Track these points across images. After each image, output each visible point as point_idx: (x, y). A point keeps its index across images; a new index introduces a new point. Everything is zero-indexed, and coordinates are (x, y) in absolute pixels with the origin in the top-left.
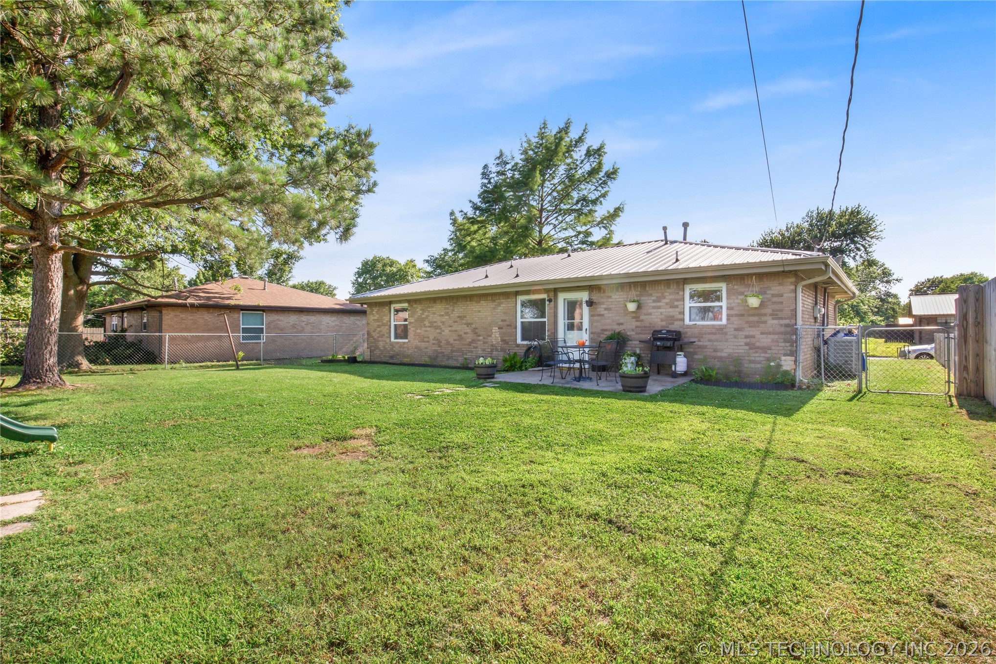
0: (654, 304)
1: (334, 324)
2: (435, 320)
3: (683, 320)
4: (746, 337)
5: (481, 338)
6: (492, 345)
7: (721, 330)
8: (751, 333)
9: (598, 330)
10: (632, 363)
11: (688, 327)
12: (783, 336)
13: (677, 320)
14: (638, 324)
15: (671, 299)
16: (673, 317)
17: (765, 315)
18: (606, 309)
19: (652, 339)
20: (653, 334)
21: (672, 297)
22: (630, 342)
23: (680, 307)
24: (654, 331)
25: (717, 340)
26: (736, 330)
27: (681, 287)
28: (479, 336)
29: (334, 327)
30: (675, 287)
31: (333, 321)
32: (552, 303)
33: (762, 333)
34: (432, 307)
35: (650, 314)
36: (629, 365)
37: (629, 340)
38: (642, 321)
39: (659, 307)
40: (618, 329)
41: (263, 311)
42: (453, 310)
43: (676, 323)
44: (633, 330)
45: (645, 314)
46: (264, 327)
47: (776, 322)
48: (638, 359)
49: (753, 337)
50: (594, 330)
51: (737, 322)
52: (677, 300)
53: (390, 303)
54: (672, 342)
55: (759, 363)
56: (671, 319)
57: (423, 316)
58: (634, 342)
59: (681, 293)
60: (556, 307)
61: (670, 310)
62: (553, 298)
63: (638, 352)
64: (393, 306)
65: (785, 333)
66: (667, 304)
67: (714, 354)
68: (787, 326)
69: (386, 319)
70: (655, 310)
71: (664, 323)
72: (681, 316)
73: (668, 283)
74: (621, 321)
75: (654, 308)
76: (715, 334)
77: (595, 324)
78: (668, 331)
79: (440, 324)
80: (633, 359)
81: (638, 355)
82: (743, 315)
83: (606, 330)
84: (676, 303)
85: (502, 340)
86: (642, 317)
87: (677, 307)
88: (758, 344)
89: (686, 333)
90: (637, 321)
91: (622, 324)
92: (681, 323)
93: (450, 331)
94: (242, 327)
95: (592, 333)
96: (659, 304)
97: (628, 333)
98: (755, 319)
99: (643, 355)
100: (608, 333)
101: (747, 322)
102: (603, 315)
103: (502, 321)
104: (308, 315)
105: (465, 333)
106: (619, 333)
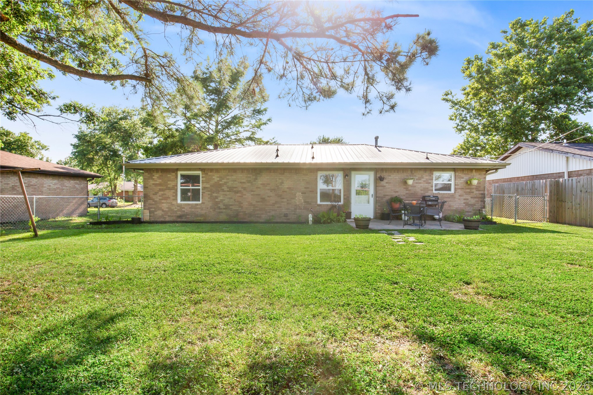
0: (417, 181)
1: (55, 187)
2: (235, 186)
3: (432, 190)
4: (464, 199)
5: (285, 200)
6: (296, 205)
7: (452, 196)
8: (467, 198)
9: (382, 196)
11: (436, 194)
12: (480, 199)
14: (407, 192)
16: (428, 188)
17: (473, 189)
18: (387, 183)
21: (427, 178)
25: (450, 201)
26: (460, 196)
27: (431, 172)
28: (283, 198)
29: (55, 189)
30: (428, 172)
31: (55, 184)
32: (348, 177)
33: (471, 198)
34: (232, 176)
35: (415, 187)
38: (410, 190)
39: (420, 183)
40: (395, 195)
42: (256, 179)
43: (428, 192)
44: (404, 196)
45: (412, 187)
47: (478, 192)
49: (467, 199)
50: (377, 195)
51: (460, 192)
52: (429, 179)
53: (177, 170)
55: (470, 212)
56: (426, 189)
57: (220, 182)
59: (431, 176)
60: (350, 180)
61: (426, 185)
62: (348, 174)
64: (179, 173)
65: (481, 198)
66: (424, 181)
67: (449, 208)
68: (482, 194)
69: (171, 184)
70: (417, 185)
71: (422, 192)
72: (431, 188)
73: (425, 170)
74: (397, 190)
76: (449, 198)
77: (379, 192)
79: (240, 189)
82: (463, 189)
83: (387, 195)
84: (428, 181)
85: (305, 202)
86: (410, 188)
87: (430, 183)
88: (470, 203)
90: (406, 190)
91: (397, 192)
92: (430, 192)
93: (252, 195)
95: (375, 197)
96: (420, 181)
97: (401, 197)
98: (468, 190)
100: (388, 198)
101: (465, 192)
102: (385, 186)
103: (305, 188)
105: (268, 197)
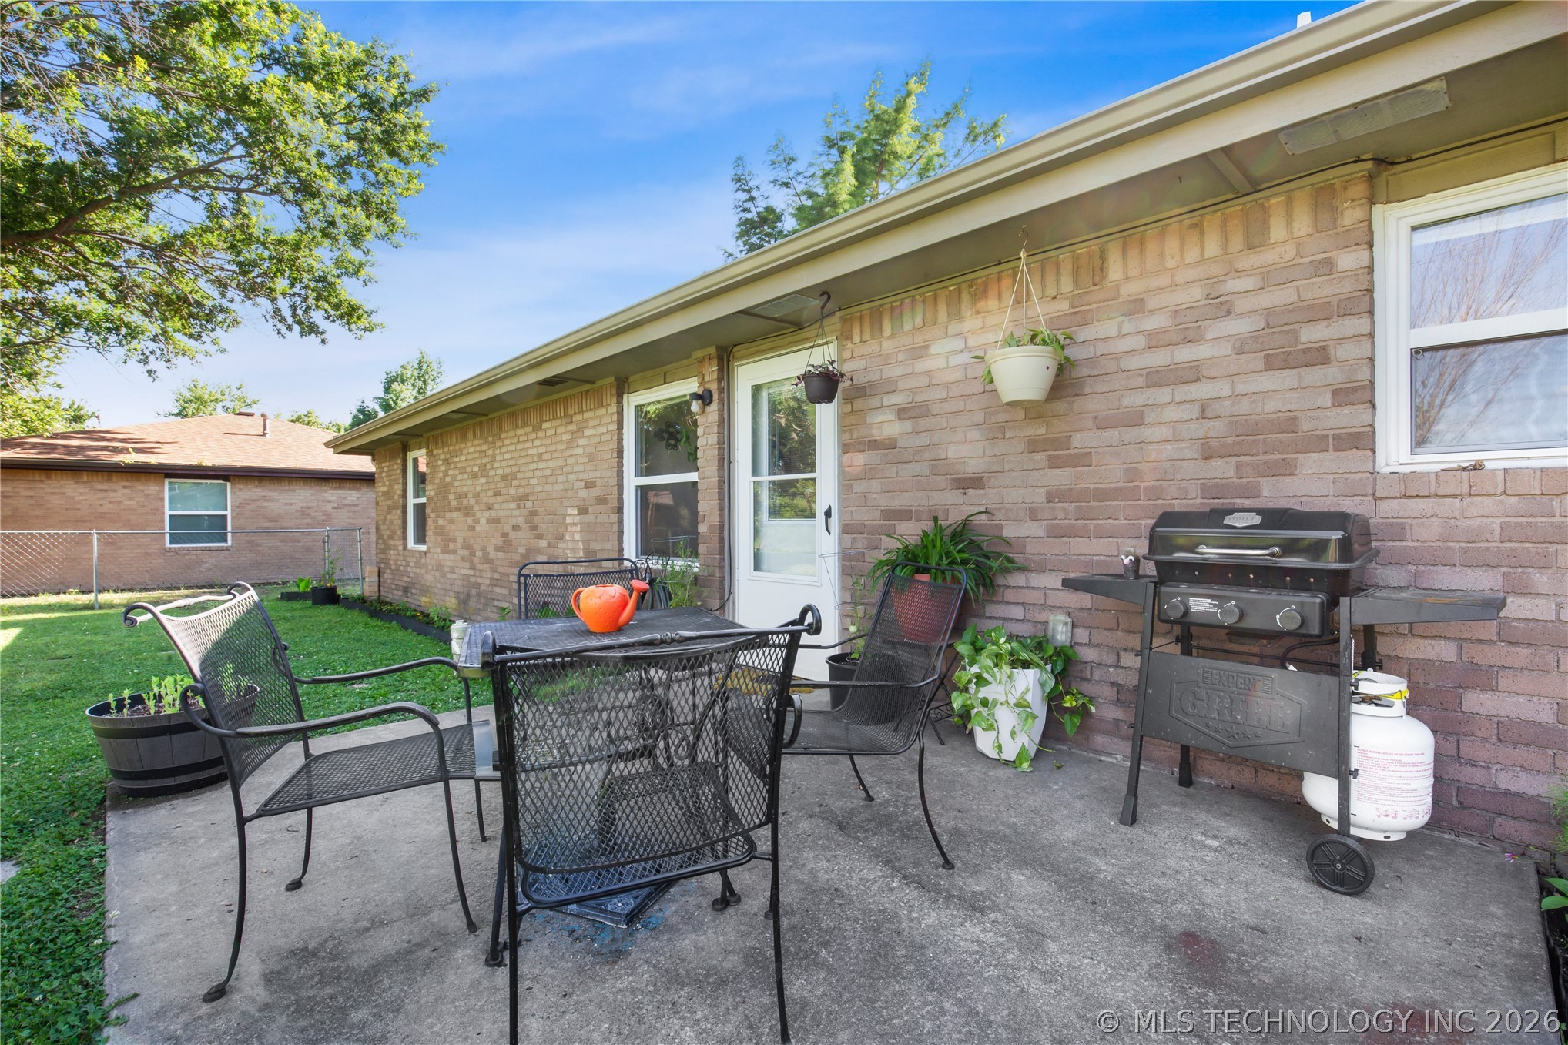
0: (1159, 359)
3: (1364, 440)
5: (544, 543)
9: (868, 516)
10: (1021, 704)
11: (1409, 486)
13: (1319, 443)
14: (1065, 478)
15: (1269, 313)
16: (1288, 425)
18: (902, 413)
19: (1150, 569)
20: (1157, 543)
22: (1017, 579)
23: (1343, 352)
24: (1168, 519)
27: (1351, 215)
28: (541, 537)
30: (1303, 224)
32: (714, 407)
35: (1135, 419)
36: (1006, 719)
37: (1011, 566)
38: (1086, 461)
39: (1193, 374)
40: (956, 507)
41: (226, 478)
43: (1311, 462)
44: (1033, 514)
45: (1102, 425)
46: (228, 513)
48: (1059, 676)
50: (860, 515)
52: (1322, 313)
53: (405, 448)
54: (1314, 601)
56: (1278, 442)
58: (1037, 580)
59: (1349, 260)
60: (726, 423)
61: (1269, 381)
62: (713, 387)
63: (1061, 634)
64: (410, 458)
69: (398, 491)
70: (1163, 394)
71: (1223, 470)
72: (1347, 418)
74: (975, 468)
75: (1155, 379)
77: (859, 487)
78: (1274, 518)
80: (1029, 683)
81: (1059, 652)
83: (905, 515)
84: (1312, 334)
86: (1080, 442)
87: (1318, 357)
89: (1398, 531)
90: (1054, 463)
91: (975, 482)
92: (1352, 461)
94: (168, 513)
95: (846, 529)
96: (1185, 354)
97: (1008, 532)
99: (1088, 654)
100: (911, 532)
102: (888, 443)
103: (587, 484)
104: (340, 488)
106: (961, 532)
